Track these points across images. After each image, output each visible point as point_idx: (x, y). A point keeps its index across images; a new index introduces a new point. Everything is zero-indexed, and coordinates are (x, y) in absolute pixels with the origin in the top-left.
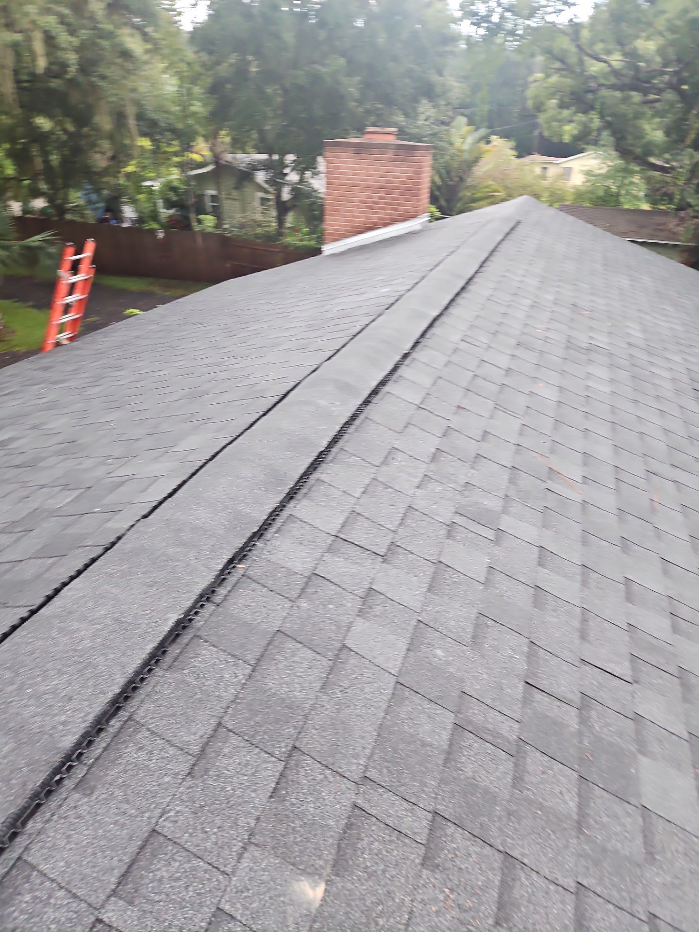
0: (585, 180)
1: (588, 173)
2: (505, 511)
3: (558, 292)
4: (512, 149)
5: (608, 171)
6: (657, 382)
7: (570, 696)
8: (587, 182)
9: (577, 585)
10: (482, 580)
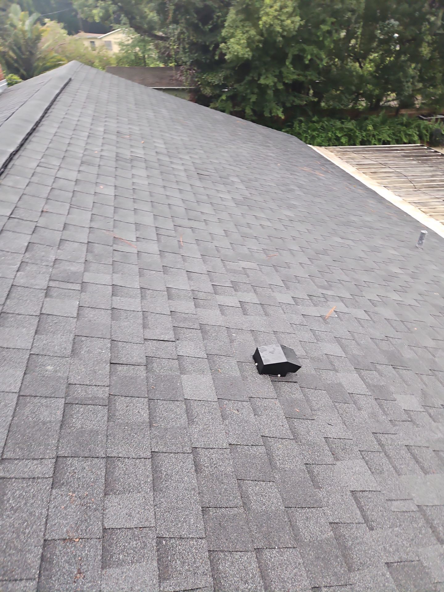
0: (119, 49)
1: (121, 44)
2: (85, 270)
3: (105, 125)
4: (62, 28)
5: (133, 42)
6: (176, 173)
7: (139, 361)
8: (121, 50)
9: (138, 300)
10: (75, 315)
